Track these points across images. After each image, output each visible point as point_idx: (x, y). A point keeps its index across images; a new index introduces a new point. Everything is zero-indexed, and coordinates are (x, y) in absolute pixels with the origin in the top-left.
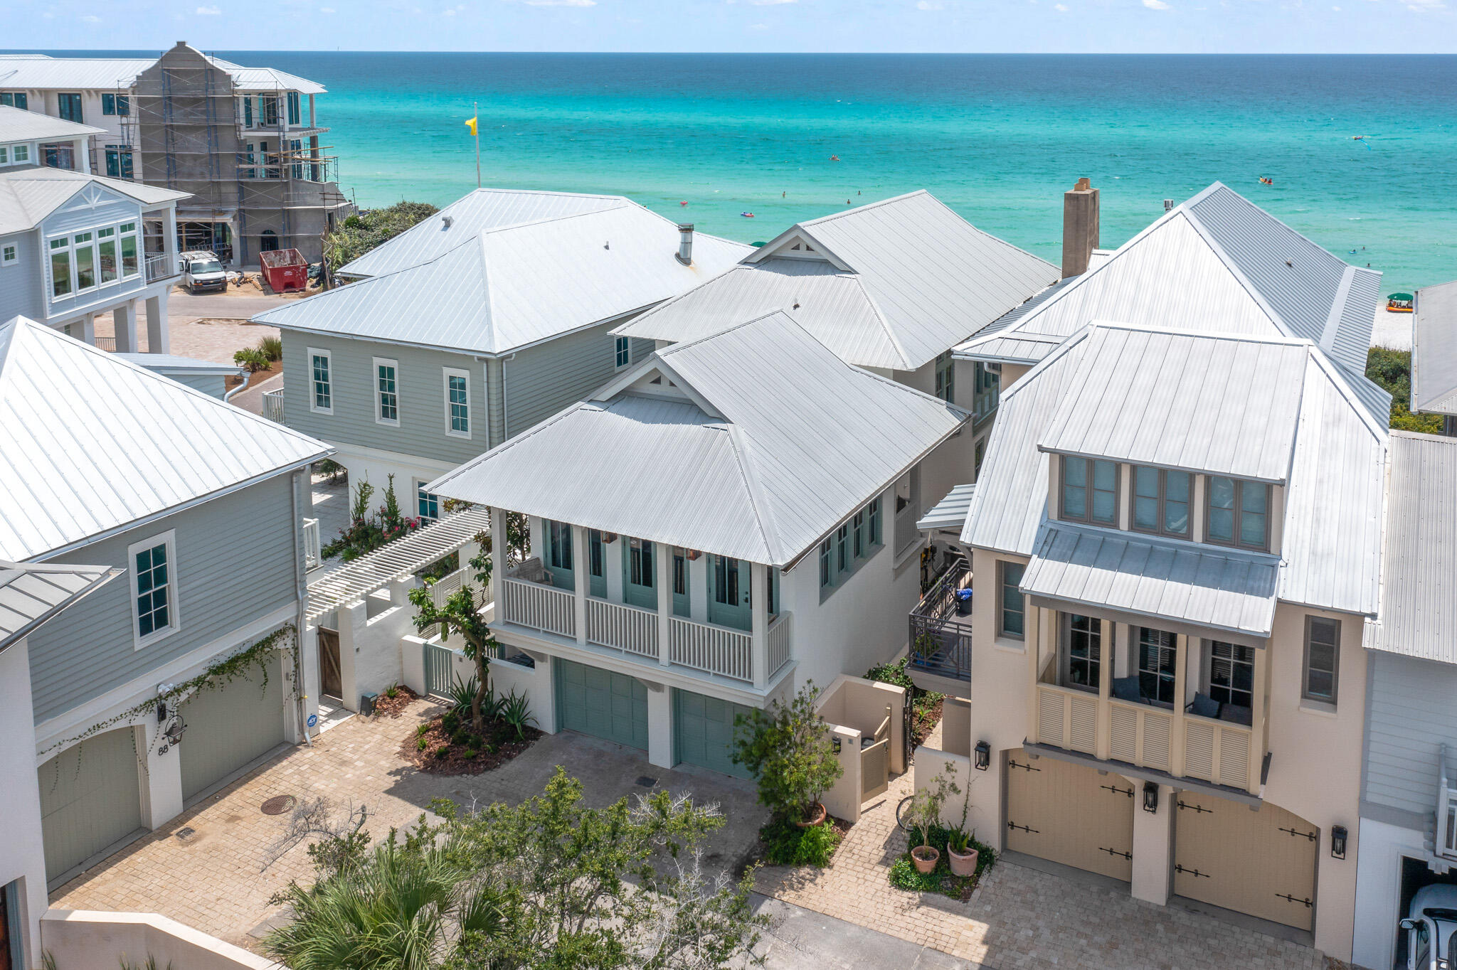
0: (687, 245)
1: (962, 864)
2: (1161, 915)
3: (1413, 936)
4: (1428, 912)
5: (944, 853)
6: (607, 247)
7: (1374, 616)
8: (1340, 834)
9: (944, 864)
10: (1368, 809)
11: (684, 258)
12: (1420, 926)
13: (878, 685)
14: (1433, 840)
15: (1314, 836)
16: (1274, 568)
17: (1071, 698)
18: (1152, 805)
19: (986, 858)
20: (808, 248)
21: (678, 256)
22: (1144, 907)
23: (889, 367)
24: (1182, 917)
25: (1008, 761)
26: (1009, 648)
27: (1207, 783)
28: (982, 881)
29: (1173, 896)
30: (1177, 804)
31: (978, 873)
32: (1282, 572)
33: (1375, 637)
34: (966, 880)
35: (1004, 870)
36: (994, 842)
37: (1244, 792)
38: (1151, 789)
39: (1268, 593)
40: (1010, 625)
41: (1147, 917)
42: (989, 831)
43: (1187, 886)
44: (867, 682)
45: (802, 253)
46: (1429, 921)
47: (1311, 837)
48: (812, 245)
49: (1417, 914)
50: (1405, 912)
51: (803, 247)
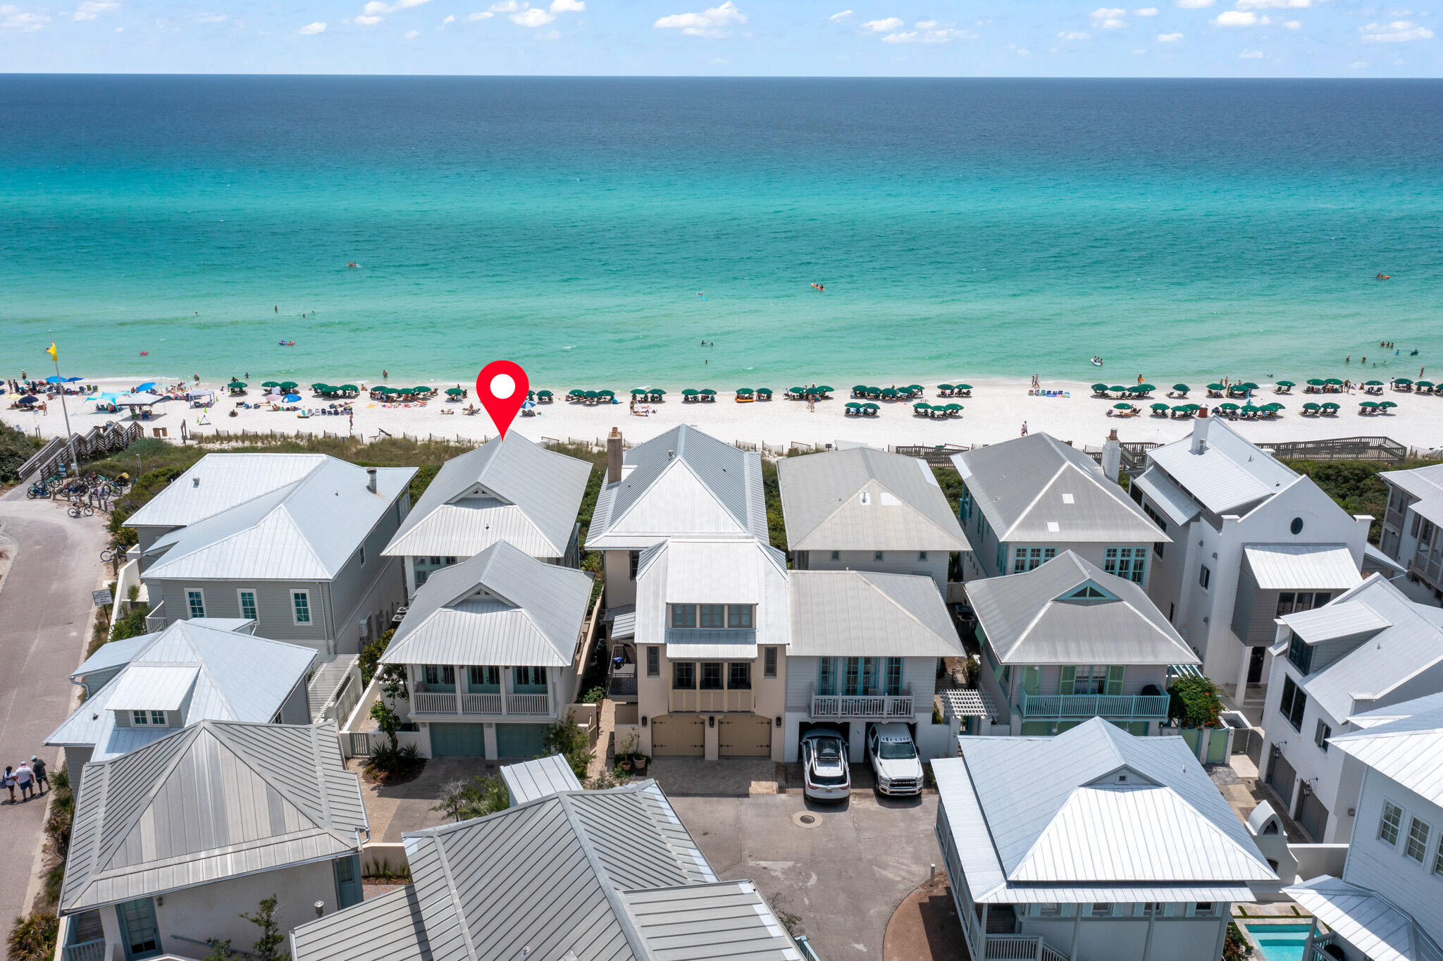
0: (373, 481)
1: (640, 764)
2: (718, 763)
3: (804, 747)
4: (808, 738)
5: (633, 762)
6: (337, 494)
7: (789, 644)
8: (779, 720)
9: (633, 765)
10: (788, 709)
11: (372, 489)
12: (807, 743)
13: (584, 705)
14: (810, 714)
15: (770, 722)
16: (754, 633)
17: (684, 692)
18: (712, 725)
19: (648, 761)
20: (483, 492)
21: (368, 488)
22: (711, 762)
23: (545, 556)
24: (725, 762)
25: (653, 722)
26: (653, 680)
27: (736, 712)
28: (649, 768)
29: (720, 756)
30: (721, 723)
31: (646, 766)
32: (757, 634)
33: (790, 651)
34: (642, 769)
35: (655, 763)
36: (650, 754)
37: (749, 712)
38: (712, 719)
39: (755, 643)
40: (653, 669)
41: (712, 765)
42: (647, 749)
43: (726, 751)
44: (579, 705)
45: (480, 495)
46: (810, 741)
47: (768, 723)
48: (485, 490)
49: (804, 740)
50: (800, 740)
51: (480, 492)
